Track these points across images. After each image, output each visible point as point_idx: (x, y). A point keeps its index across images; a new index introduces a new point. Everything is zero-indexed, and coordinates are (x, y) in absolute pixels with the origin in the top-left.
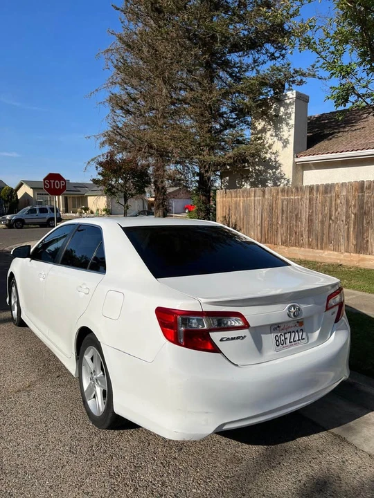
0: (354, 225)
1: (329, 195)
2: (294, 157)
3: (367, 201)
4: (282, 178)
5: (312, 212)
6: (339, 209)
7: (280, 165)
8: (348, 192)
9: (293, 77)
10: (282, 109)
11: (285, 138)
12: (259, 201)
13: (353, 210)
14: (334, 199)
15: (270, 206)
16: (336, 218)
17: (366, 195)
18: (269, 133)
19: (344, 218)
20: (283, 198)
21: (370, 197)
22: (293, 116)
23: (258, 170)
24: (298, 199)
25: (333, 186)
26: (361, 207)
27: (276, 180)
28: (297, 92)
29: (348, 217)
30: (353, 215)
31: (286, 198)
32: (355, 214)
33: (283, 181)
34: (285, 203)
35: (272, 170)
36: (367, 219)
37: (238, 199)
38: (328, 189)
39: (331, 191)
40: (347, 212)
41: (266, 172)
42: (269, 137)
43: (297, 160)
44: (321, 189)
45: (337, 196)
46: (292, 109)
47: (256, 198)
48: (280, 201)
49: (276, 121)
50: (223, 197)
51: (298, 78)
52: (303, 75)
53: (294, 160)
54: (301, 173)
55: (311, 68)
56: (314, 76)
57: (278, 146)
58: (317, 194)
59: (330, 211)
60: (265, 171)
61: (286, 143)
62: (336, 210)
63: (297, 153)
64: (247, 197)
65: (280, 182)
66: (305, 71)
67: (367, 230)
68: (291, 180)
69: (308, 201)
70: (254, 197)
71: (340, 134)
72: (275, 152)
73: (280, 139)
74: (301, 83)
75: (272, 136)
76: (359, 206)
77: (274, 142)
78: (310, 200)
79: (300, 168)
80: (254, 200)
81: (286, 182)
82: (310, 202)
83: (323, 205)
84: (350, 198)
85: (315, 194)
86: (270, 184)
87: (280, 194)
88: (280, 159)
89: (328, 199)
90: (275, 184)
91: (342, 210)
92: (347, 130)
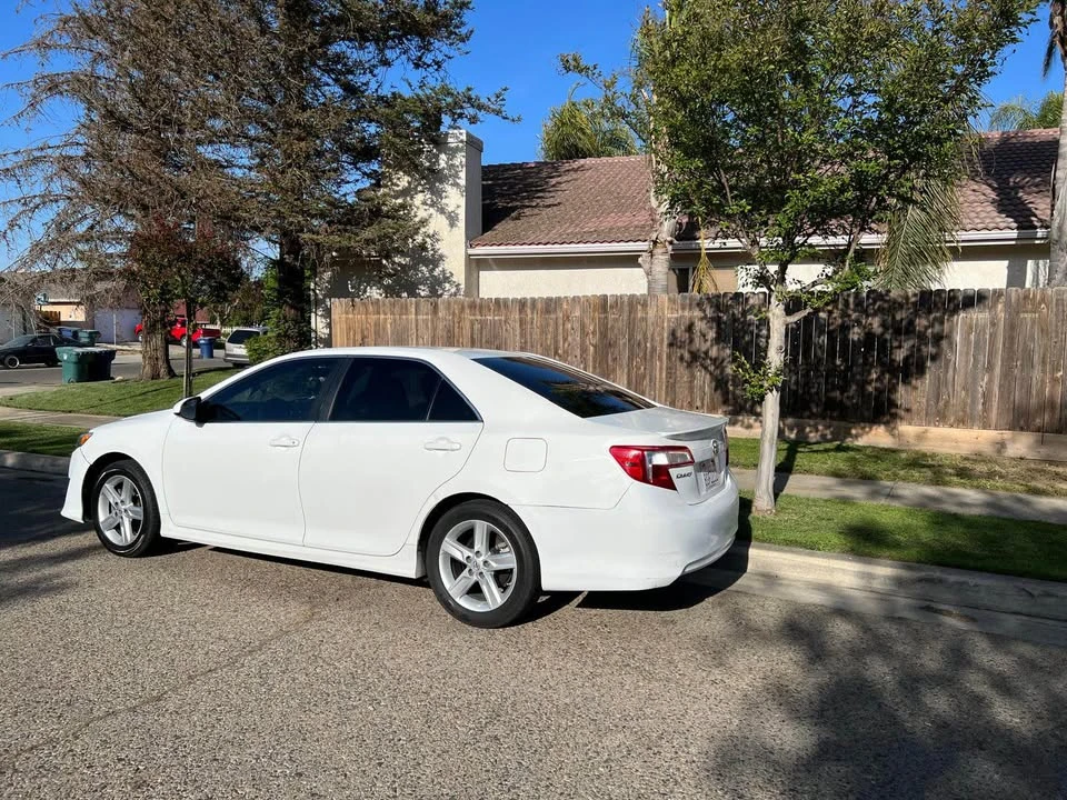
0: (594, 361)
1: (553, 316)
2: (467, 247)
3: (613, 327)
4: (447, 279)
5: (526, 342)
6: (570, 338)
7: (441, 257)
8: (583, 311)
9: (462, 108)
10: (443, 156)
11: (450, 209)
12: (425, 321)
13: (592, 340)
14: (561, 322)
15: (449, 331)
16: (566, 352)
17: (611, 317)
18: (419, 198)
19: (578, 353)
20: (473, 318)
21: (616, 320)
22: (463, 175)
23: (400, 264)
24: (500, 320)
25: (558, 300)
26: (604, 335)
27: (436, 285)
28: (468, 134)
29: (584, 350)
30: (592, 348)
31: (479, 317)
32: (595, 347)
33: (447, 285)
34: (477, 326)
35: (427, 266)
36: (613, 354)
37: (382, 316)
38: (551, 305)
39: (555, 309)
40: (583, 342)
41: (416, 270)
42: (420, 204)
43: (471, 251)
44: (539, 306)
45: (567, 318)
46: (460, 159)
47: (420, 317)
48: (468, 325)
49: (432, 178)
50: (347, 313)
51: (470, 111)
52: (480, 107)
53: (466, 253)
54: (475, 275)
55: (493, 99)
56: (498, 113)
57: (438, 223)
58: (532, 313)
59: (556, 342)
60: (415, 267)
61: (452, 220)
62: (565, 340)
63: (471, 240)
64: (401, 315)
65: (443, 289)
66: (483, 100)
67: (614, 370)
68: (463, 286)
69: (518, 325)
70: (416, 314)
71: (527, 211)
72: (431, 232)
73: (442, 211)
74: (473, 120)
75: (424, 203)
76: (601, 333)
77: (431, 216)
78: (522, 322)
79: (474, 265)
80: (417, 320)
81: (453, 290)
82: (521, 325)
83: (544, 332)
84: (587, 321)
85: (530, 316)
86: (423, 291)
87: (467, 311)
88: (442, 248)
89: (551, 322)
90: (434, 293)
91: (574, 339)
92: (534, 204)
